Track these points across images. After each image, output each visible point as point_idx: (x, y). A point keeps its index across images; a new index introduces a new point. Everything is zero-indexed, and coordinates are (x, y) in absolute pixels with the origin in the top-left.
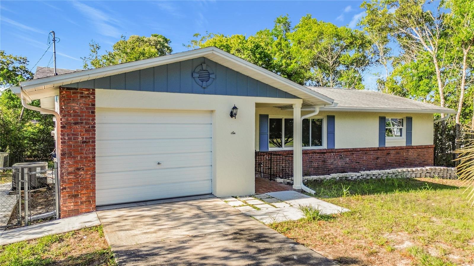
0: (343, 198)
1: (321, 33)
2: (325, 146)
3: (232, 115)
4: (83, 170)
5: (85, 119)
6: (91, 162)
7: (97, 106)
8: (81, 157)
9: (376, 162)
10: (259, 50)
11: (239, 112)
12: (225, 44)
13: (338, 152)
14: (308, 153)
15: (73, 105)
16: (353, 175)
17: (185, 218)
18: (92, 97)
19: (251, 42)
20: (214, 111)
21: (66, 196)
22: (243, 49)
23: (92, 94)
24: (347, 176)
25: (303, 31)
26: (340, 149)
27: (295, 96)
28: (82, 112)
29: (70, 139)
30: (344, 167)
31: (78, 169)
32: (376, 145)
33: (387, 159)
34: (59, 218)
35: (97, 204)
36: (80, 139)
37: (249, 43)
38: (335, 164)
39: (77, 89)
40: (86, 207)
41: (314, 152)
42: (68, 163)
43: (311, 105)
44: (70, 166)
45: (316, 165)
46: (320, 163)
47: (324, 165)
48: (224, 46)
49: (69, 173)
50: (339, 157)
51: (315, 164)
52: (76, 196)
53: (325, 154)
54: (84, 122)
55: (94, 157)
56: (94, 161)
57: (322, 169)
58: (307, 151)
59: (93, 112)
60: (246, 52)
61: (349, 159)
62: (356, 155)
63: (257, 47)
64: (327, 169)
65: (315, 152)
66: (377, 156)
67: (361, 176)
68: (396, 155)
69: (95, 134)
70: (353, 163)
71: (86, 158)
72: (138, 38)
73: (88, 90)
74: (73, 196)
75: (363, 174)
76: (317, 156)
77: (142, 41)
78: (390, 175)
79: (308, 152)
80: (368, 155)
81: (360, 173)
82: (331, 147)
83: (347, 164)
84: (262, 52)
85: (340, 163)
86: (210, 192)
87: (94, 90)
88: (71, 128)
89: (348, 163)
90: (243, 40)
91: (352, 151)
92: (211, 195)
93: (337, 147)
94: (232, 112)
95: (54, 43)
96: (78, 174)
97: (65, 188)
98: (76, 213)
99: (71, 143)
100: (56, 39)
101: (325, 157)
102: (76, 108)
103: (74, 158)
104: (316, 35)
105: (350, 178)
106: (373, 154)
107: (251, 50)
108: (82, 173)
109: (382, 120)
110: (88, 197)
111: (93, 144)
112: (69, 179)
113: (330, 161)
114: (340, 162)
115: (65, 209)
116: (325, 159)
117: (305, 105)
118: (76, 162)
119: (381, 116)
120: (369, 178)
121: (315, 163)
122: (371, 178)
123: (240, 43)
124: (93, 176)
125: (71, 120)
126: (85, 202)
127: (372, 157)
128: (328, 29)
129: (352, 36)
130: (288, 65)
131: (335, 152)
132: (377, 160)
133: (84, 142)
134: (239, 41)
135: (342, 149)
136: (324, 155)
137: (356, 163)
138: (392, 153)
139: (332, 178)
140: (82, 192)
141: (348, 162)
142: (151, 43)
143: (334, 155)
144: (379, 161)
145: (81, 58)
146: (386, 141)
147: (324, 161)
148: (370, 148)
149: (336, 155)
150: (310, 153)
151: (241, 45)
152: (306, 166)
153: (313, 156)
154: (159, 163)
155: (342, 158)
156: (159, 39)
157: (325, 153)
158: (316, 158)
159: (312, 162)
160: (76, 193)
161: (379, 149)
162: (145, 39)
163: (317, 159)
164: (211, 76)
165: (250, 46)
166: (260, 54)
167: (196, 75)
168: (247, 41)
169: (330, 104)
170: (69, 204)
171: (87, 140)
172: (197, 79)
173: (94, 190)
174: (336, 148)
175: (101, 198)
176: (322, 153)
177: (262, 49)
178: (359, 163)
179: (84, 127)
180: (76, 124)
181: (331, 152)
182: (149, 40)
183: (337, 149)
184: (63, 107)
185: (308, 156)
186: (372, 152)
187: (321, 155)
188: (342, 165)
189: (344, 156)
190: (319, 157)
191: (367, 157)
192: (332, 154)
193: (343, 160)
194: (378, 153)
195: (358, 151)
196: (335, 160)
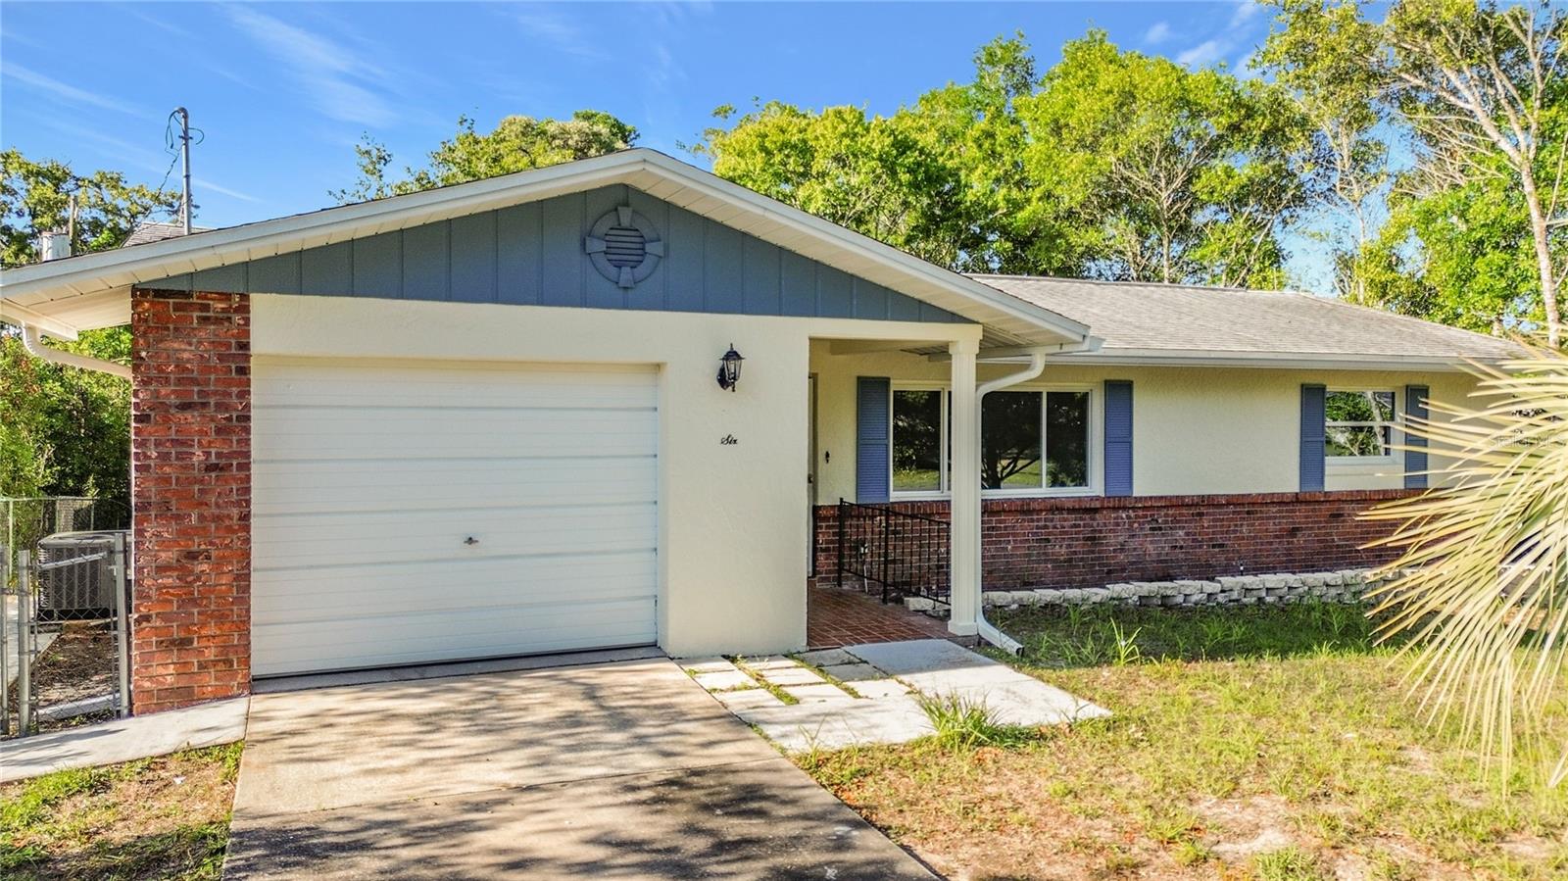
0: (1113, 669)
1: (1128, 96)
2: (1096, 486)
3: (725, 380)
4: (208, 558)
5: (215, 393)
6: (235, 532)
7: (255, 348)
8: (201, 518)
9: (1288, 543)
10: (911, 158)
11: (746, 369)
12: (794, 139)
13: (1144, 508)
14: (1034, 510)
15: (176, 345)
16: (1191, 589)
17: (525, 725)
18: (237, 319)
19: (882, 132)
20: (665, 364)
21: (150, 644)
22: (855, 156)
23: (237, 310)
24: (1169, 593)
25: (1067, 89)
26: (1151, 498)
27: (953, 314)
28: (206, 369)
29: (164, 457)
30: (1166, 561)
31: (192, 556)
32: (1289, 482)
33: (1329, 534)
34: (131, 714)
35: (256, 671)
36: (198, 456)
37: (874, 133)
38: (1135, 549)
39: (187, 295)
40: (216, 679)
41: (1055, 507)
42: (158, 535)
43: (1018, 346)
44: (165, 545)
45: (1063, 550)
46: (1079, 546)
47: (1093, 552)
48: (795, 147)
49: (162, 569)
50: (1147, 526)
51: (1061, 550)
52: (183, 644)
53: (1097, 516)
54: (212, 401)
55: (245, 517)
56: (247, 529)
57: (1084, 567)
58: (1029, 504)
59: (244, 371)
60: (864, 164)
61: (1187, 534)
62: (1214, 520)
63: (903, 146)
64: (1105, 565)
65: (1057, 509)
66: (1294, 523)
67: (1223, 591)
69: (247, 442)
70: (1201, 547)
71: (218, 518)
72: (528, 126)
73: (226, 297)
74: (173, 642)
75: (1227, 586)
76: (1065, 520)
77: (539, 134)
78: (1333, 592)
79: (1034, 506)
80: (1262, 518)
81: (1219, 582)
82: (1118, 491)
83: (1177, 551)
84: (919, 164)
85: (1150, 547)
86: (648, 639)
87: (245, 297)
88: (166, 420)
89: (1181, 547)
90: (856, 125)
91: (1197, 505)
92: (652, 650)
93: (1142, 487)
94: (722, 370)
95: (186, 145)
96: (191, 572)
97: (147, 618)
98: (184, 697)
99: (167, 469)
100: (191, 133)
101: (1095, 524)
102: (186, 355)
103: (178, 518)
104: (1109, 101)
105: (1180, 599)
106: (1275, 518)
107: (880, 159)
108: (205, 567)
109: (1314, 397)
110: (224, 648)
111: (242, 474)
112: (159, 588)
113: (1113, 540)
114: (1151, 542)
115: (147, 684)
116: (1095, 531)
117: (993, 345)
118: (184, 533)
119: (1307, 381)
120: (1251, 600)
121: (1061, 546)
122: (1260, 599)
123: (845, 135)
124: (243, 579)
125: (167, 396)
126: (215, 663)
127: (1271, 527)
128: (1153, 80)
129: (1238, 104)
130: (1016, 206)
131: (1133, 508)
132: (1295, 536)
133: (210, 468)
134: (842, 128)
135: (1162, 497)
136: (1094, 519)
137: (1214, 546)
138: (1349, 515)
139: (1112, 599)
140: (204, 632)
141: (1182, 543)
142: (570, 142)
143: (1128, 517)
144: (1300, 540)
145: (330, 193)
146: (1328, 470)
147: (1094, 538)
148: (1264, 495)
149: (1136, 517)
150: (1041, 511)
151: (846, 141)
153: (1052, 520)
154: (470, 540)
155: (1160, 529)
156: (595, 129)
157: (1095, 510)
158: (1063, 527)
159: (1048, 540)
160: (182, 635)
161: (1301, 499)
162: (552, 129)
163: (1066, 533)
164: (648, 248)
165: (880, 143)
166: (910, 171)
167: (596, 246)
168: (867, 130)
169: (1074, 342)
170: (161, 670)
171: (223, 462)
172: (602, 261)
173: (243, 625)
174: (1136, 493)
175: (267, 651)
176: (1086, 509)
177: (921, 154)
178: (1222, 546)
179: (212, 420)
180: (185, 407)
181: (1119, 508)
182: (564, 132)
183: (1141, 498)
184: (143, 354)
185: (1032, 521)
186: (1275, 510)
187: (1081, 519)
188: (1159, 555)
189: (1166, 522)
190: (1075, 526)
191: (1253, 525)
192: (1124, 516)
193: (1163, 535)
194: (1298, 513)
195: (1218, 506)
196: (1133, 536)
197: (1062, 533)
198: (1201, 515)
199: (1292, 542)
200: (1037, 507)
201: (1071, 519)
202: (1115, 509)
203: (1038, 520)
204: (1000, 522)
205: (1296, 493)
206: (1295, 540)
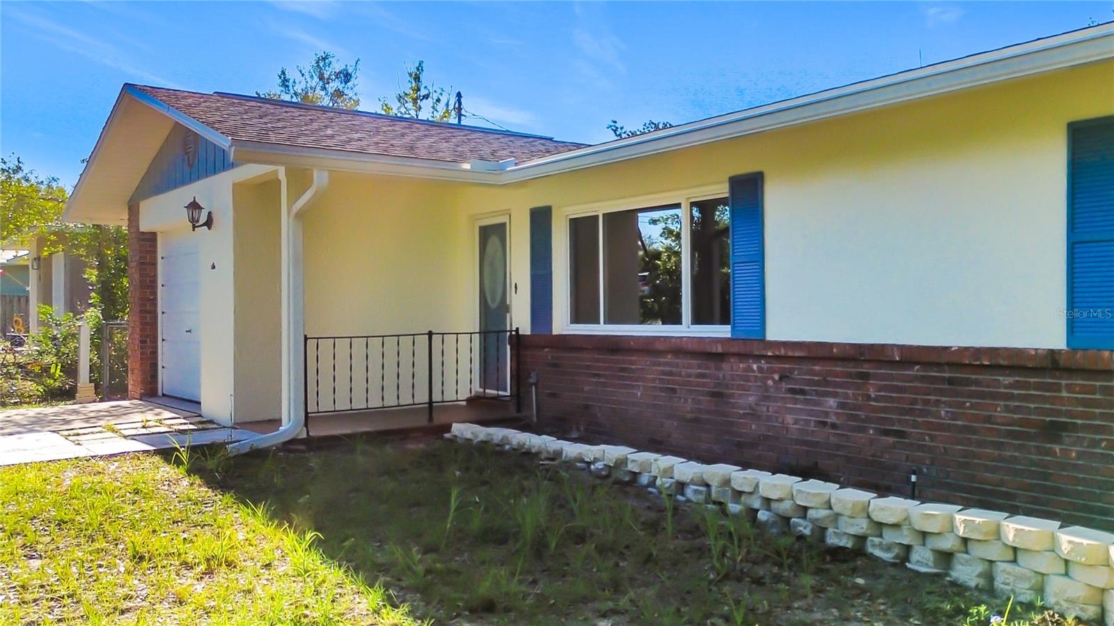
9: (1040, 451)
13: (778, 358)
26: (785, 344)
41: (677, 349)
47: (720, 413)
51: (686, 405)
53: (723, 365)
57: (711, 430)
61: (842, 405)
70: (862, 430)
79: (659, 346)
83: (827, 430)
85: (789, 419)
89: (834, 426)
93: (779, 330)
101: (721, 375)
106: (1011, 397)
113: (743, 399)
114: (790, 411)
116: (721, 385)
131: (764, 357)
132: (1057, 439)
135: (798, 345)
136: (720, 369)
137: (887, 433)
141: (834, 419)
143: (760, 370)
147: (721, 395)
148: (978, 352)
149: (771, 370)
157: (721, 357)
158: (688, 376)
159: (676, 391)
161: (1062, 362)
163: (691, 383)
174: (771, 335)
181: (748, 356)
183: (771, 343)
186: (1008, 380)
187: (707, 367)
189: (809, 383)
190: (701, 376)
191: (961, 405)
192: (755, 367)
193: (806, 402)
194: (1064, 394)
195: (892, 363)
196: (767, 398)
197: (687, 383)
198: (865, 376)
201: (695, 367)
202: (743, 356)
205: (1052, 352)
206: (1057, 448)
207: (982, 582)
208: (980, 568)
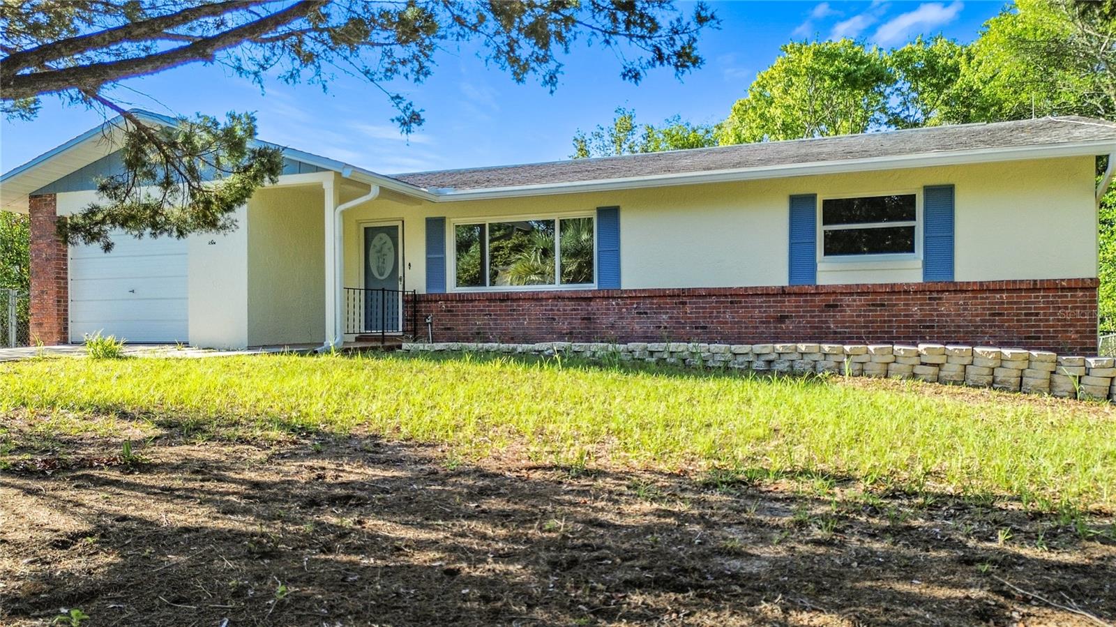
2: (596, 283)
7: (58, 214)
13: (632, 298)
26: (635, 291)
30: (651, 337)
32: (780, 278)
33: (826, 322)
38: (623, 328)
47: (588, 328)
50: (635, 311)
51: (564, 327)
53: (592, 303)
57: (581, 338)
61: (670, 318)
62: (696, 308)
65: (559, 298)
66: (783, 312)
68: (871, 311)
70: (684, 328)
76: (566, 305)
79: (541, 296)
80: (744, 306)
82: (608, 286)
85: (637, 327)
91: (679, 296)
93: (629, 281)
101: (590, 309)
113: (605, 321)
114: (638, 323)
116: (590, 314)
119: (795, 193)
121: (566, 324)
127: (757, 314)
131: (622, 298)
135: (644, 290)
136: (589, 305)
137: (697, 328)
138: (848, 306)
141: (666, 324)
143: (618, 304)
144: (787, 326)
147: (590, 319)
149: (625, 304)
150: (549, 299)
152: (538, 328)
153: (556, 306)
155: (646, 313)
157: (590, 299)
158: (564, 310)
159: (554, 319)
161: (787, 291)
163: (567, 314)
174: (623, 287)
176: (583, 298)
178: (704, 328)
181: (611, 298)
183: (629, 290)
185: (542, 305)
186: (761, 300)
187: (579, 305)
188: (646, 332)
189: (650, 309)
190: (574, 310)
191: (737, 312)
193: (648, 318)
194: (787, 304)
195: (700, 296)
196: (622, 318)
197: (564, 315)
198: (683, 303)
199: (781, 328)
200: (544, 297)
201: (570, 305)
202: (605, 298)
203: (546, 305)
204: (519, 306)
205: (783, 287)
206: (783, 326)
207: (789, 369)
208: (787, 364)
